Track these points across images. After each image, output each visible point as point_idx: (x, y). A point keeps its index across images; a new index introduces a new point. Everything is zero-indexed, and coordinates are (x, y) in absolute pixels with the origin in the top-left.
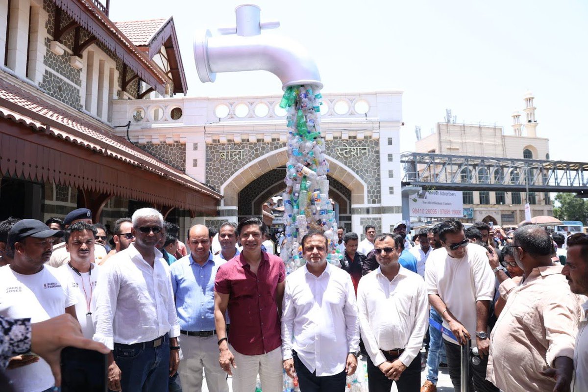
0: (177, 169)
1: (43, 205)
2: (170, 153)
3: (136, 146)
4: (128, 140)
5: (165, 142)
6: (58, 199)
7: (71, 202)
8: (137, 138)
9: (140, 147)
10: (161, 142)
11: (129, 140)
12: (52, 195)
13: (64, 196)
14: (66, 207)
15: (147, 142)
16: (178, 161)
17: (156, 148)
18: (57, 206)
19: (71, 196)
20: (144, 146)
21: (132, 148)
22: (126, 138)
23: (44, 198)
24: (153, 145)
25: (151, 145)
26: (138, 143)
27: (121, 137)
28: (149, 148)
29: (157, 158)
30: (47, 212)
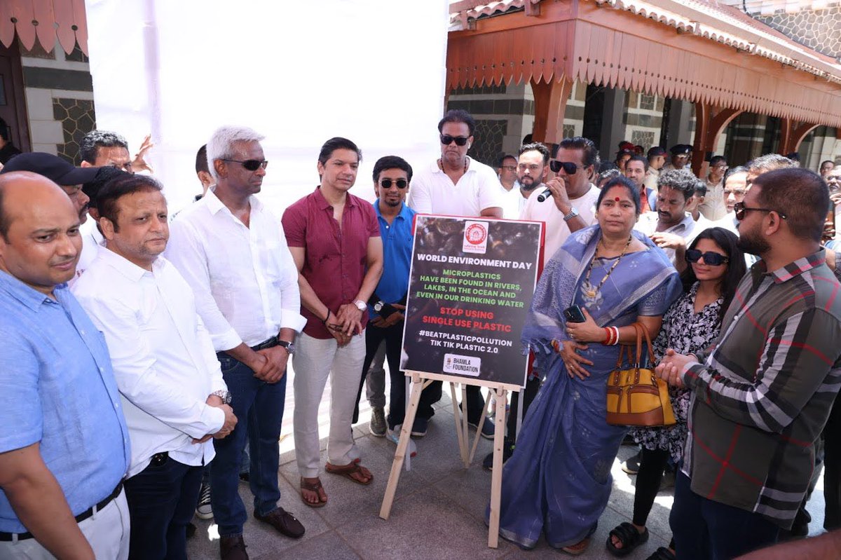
0: (825, 54)
1: (626, 115)
2: (816, 27)
3: (756, 19)
4: (743, 11)
5: (809, 8)
6: (642, 107)
7: (657, 110)
8: (760, 5)
9: (762, 21)
10: (802, 9)
11: (745, 9)
12: (637, 101)
13: (649, 102)
14: (650, 116)
15: (776, 11)
16: (828, 40)
17: (791, 19)
18: (640, 115)
19: (658, 102)
20: (770, 18)
21: (749, 23)
22: (741, 7)
23: (627, 105)
24: (785, 16)
25: (782, 15)
26: (759, 13)
27: (732, 6)
28: (778, 20)
29: (789, 37)
30: (629, 124)
